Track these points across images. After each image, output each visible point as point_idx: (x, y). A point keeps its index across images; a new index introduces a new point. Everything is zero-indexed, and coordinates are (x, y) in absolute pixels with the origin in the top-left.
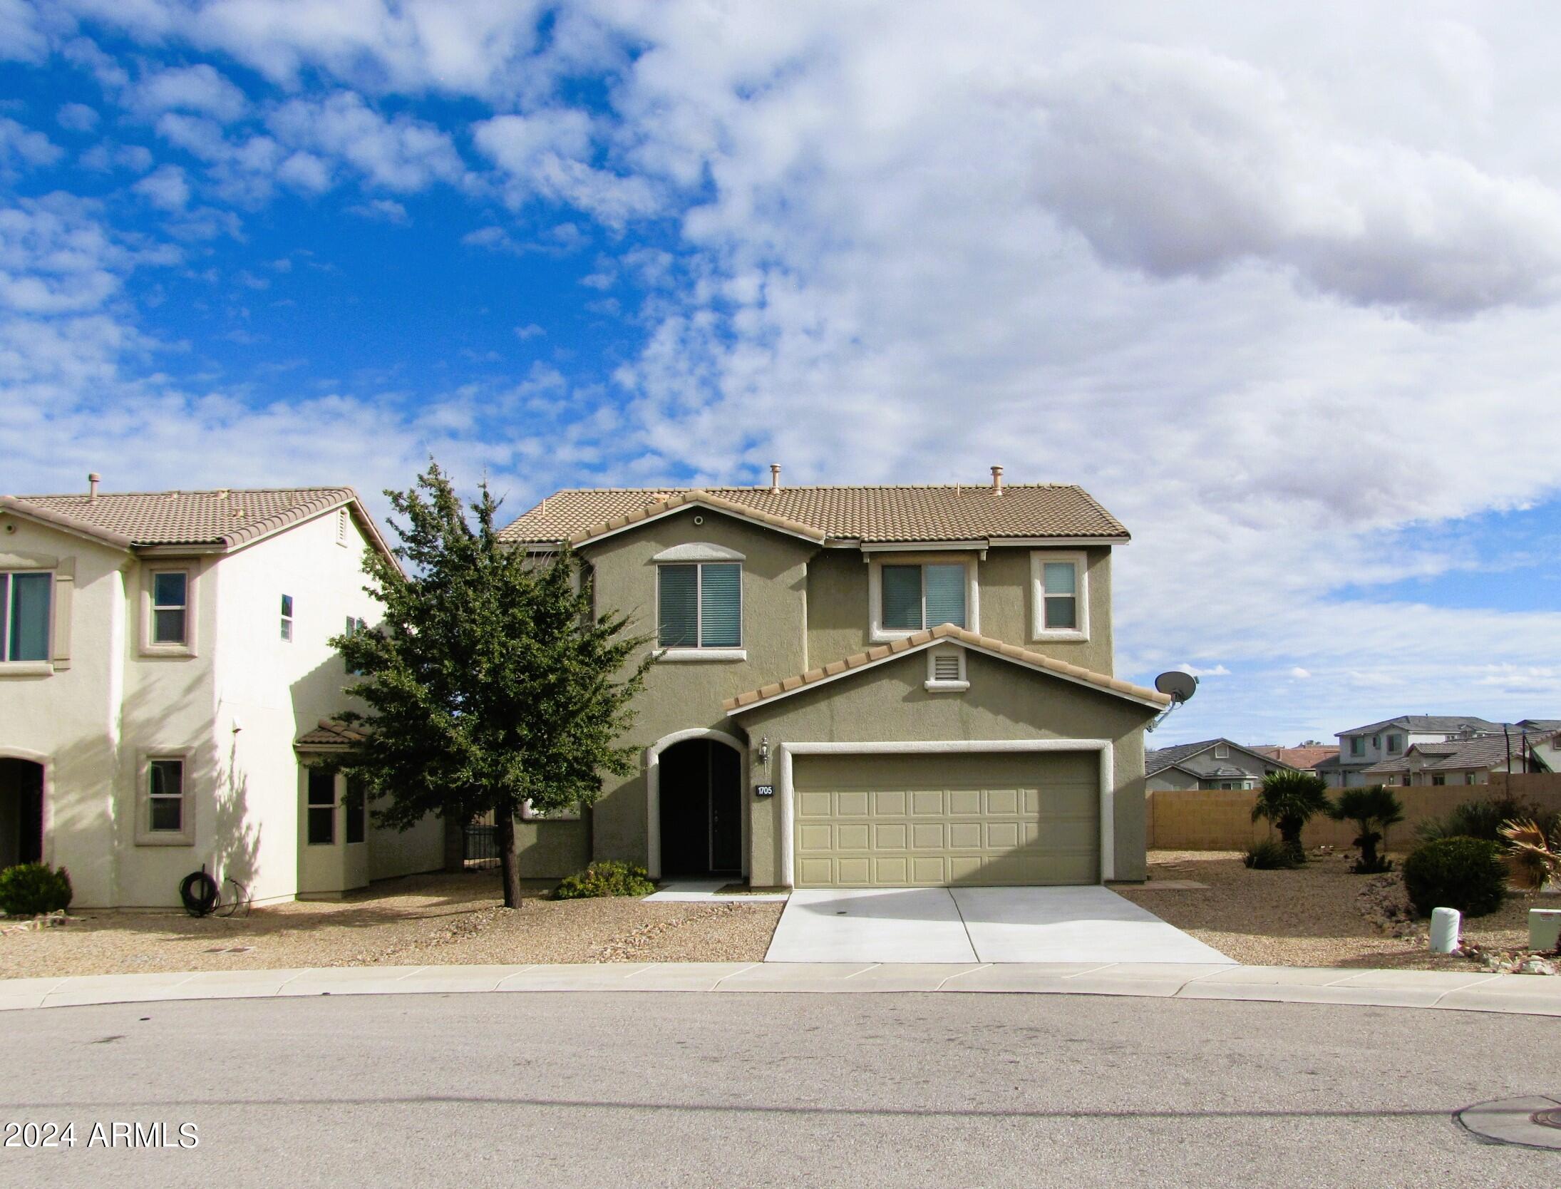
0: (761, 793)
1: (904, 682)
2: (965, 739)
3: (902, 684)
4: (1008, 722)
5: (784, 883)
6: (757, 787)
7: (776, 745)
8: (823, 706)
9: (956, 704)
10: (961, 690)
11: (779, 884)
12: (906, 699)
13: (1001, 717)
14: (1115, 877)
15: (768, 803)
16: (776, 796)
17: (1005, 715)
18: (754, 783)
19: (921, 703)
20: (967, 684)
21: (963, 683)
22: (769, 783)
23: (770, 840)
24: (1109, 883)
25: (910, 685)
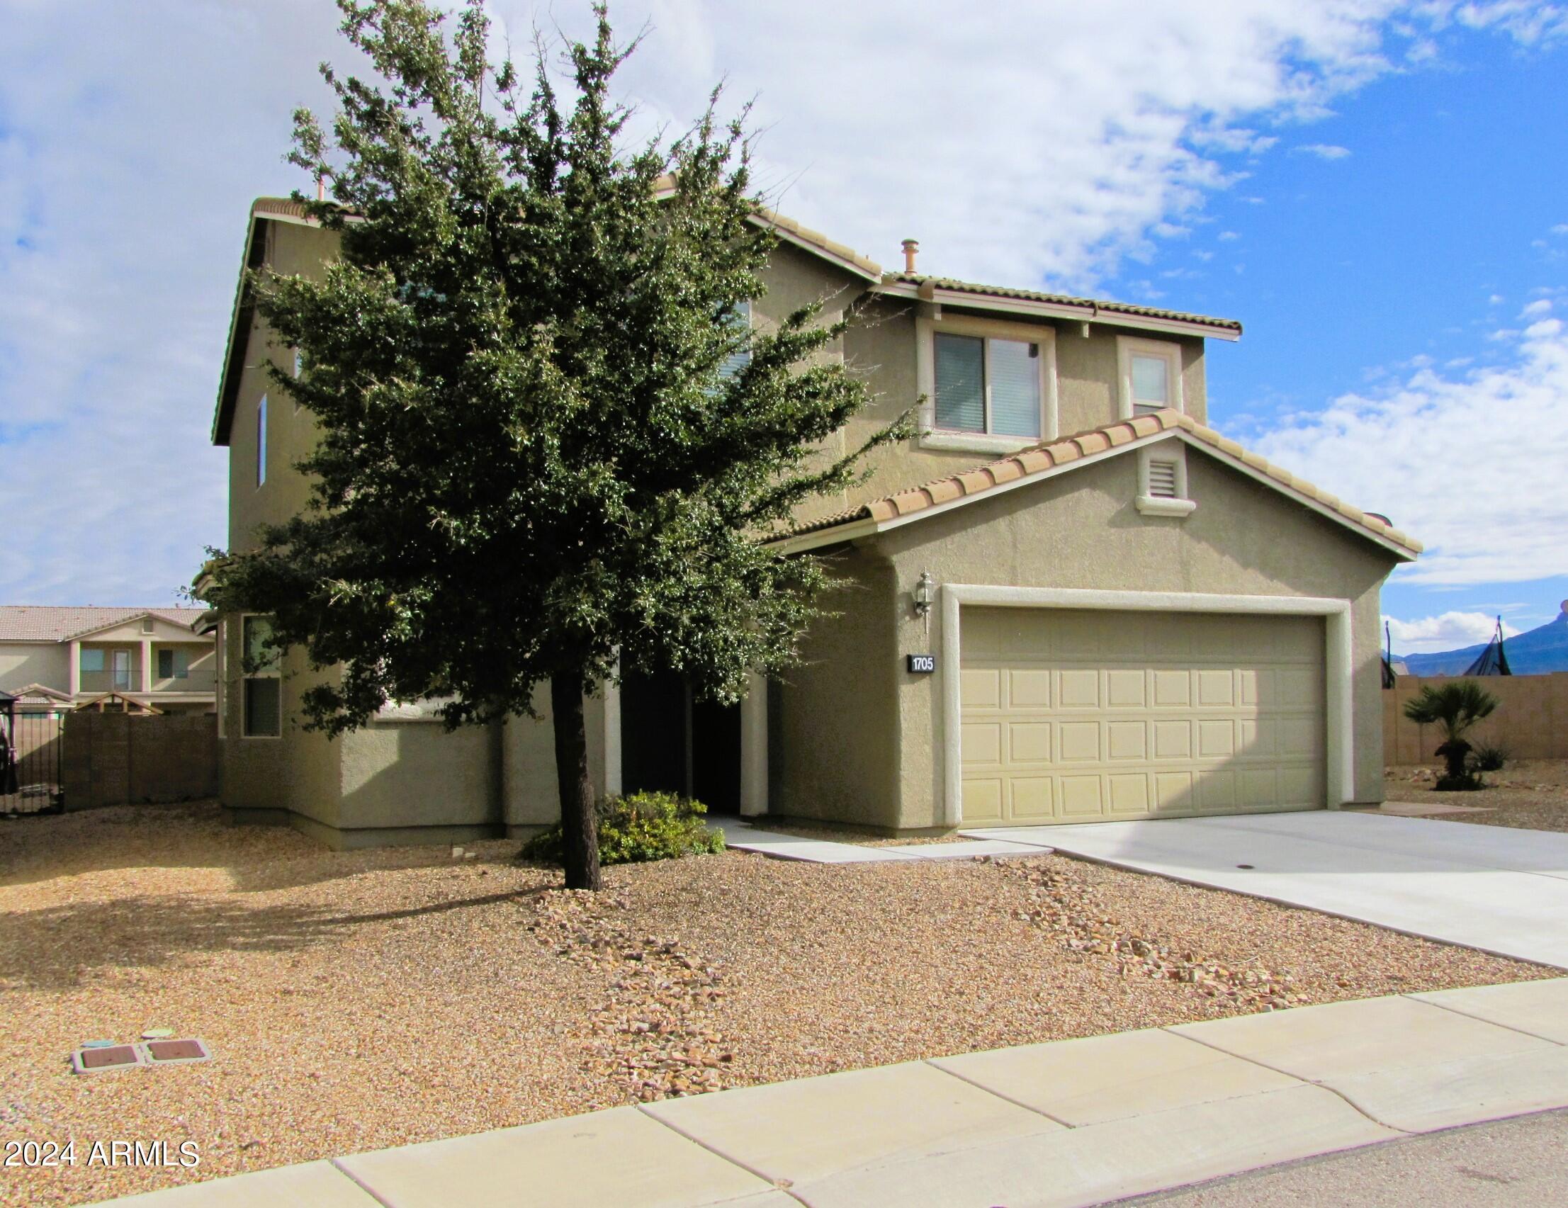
0: (917, 667)
1: (1109, 494)
2: (1186, 590)
3: (1107, 498)
4: (1236, 567)
5: (949, 821)
6: (909, 659)
7: (936, 587)
8: (1002, 524)
9: (1173, 533)
10: (1182, 515)
11: (940, 823)
12: (1113, 523)
13: (1227, 559)
14: (1355, 798)
15: (924, 684)
16: (937, 673)
17: (1232, 556)
18: (903, 650)
19: (1133, 530)
20: (1191, 505)
21: (1183, 504)
22: (926, 652)
23: (928, 749)
24: (1347, 806)
25: (1118, 500)
